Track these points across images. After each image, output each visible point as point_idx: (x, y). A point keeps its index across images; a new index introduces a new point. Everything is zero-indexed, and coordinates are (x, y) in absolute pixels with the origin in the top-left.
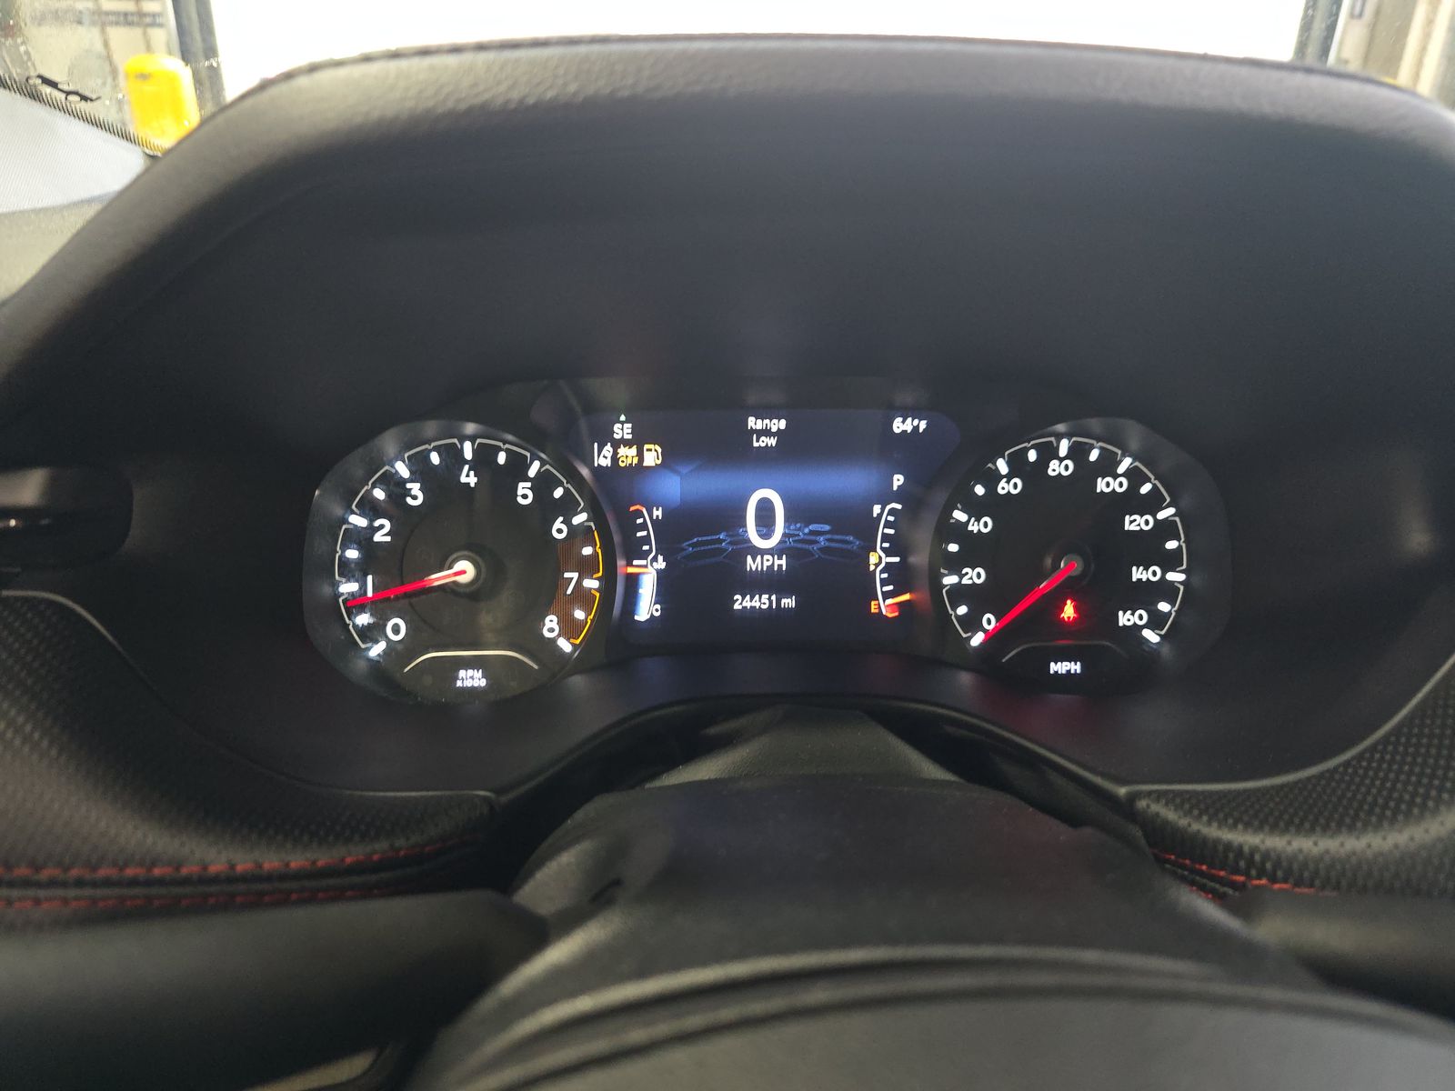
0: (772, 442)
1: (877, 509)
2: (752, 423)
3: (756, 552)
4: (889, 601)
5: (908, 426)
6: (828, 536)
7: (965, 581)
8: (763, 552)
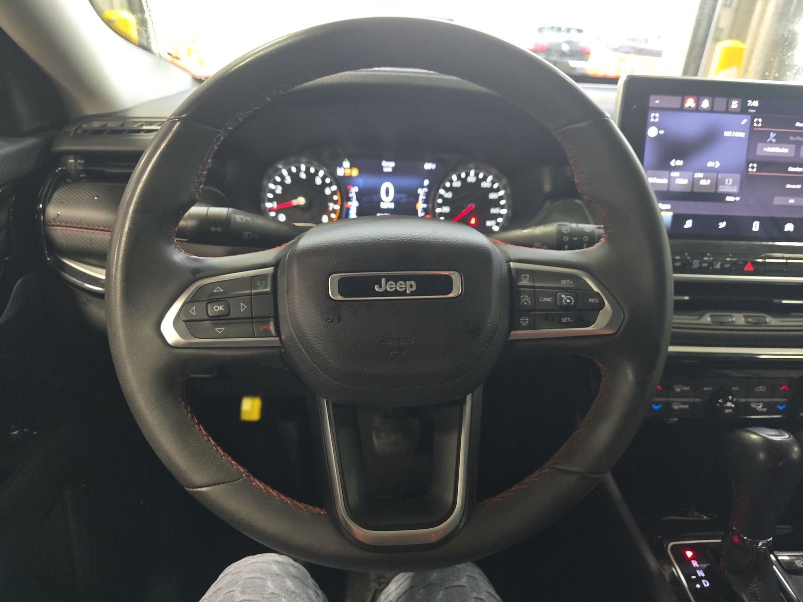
1: (419, 190)
2: (384, 164)
3: (384, 202)
6: (406, 198)
7: (443, 211)
8: (386, 202)
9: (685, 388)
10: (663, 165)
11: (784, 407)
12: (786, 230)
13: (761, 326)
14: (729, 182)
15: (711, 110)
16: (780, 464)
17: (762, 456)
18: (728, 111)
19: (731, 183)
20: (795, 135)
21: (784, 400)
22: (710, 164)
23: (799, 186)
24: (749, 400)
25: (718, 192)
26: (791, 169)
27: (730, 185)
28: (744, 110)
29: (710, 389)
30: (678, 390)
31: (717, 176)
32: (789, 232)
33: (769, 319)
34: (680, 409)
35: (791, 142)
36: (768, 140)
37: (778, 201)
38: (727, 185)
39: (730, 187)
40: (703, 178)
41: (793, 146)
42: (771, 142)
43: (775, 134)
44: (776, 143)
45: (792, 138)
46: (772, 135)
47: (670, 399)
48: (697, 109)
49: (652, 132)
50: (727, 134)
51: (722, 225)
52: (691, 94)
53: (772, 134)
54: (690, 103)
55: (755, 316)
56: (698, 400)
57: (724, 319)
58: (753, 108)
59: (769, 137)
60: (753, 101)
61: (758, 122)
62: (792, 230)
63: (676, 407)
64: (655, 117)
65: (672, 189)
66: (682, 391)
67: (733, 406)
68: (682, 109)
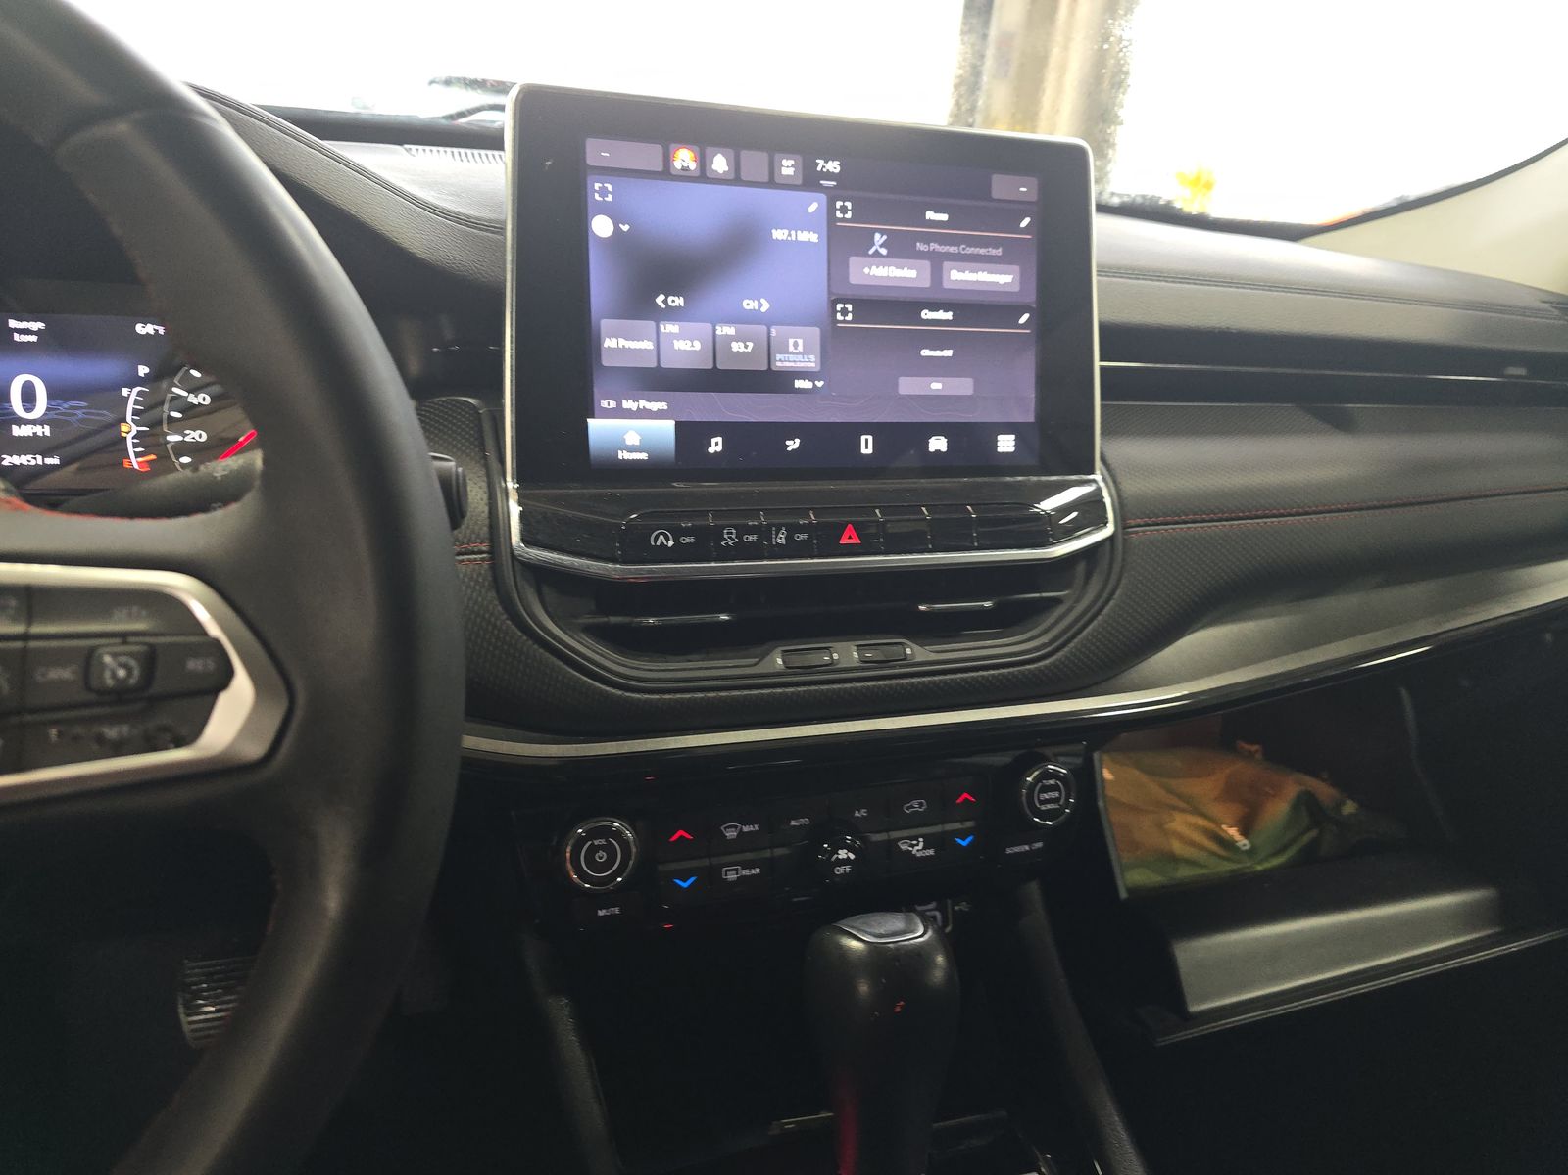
0: (34, 338)
1: (125, 391)
2: (13, 324)
3: (20, 422)
4: (140, 460)
5: (150, 329)
6: (84, 411)
7: (187, 439)
8: (27, 422)
9: (746, 829)
10: (639, 306)
11: (970, 839)
12: (932, 449)
13: (894, 667)
14: (796, 345)
15: (736, 179)
16: (898, 1009)
17: (864, 988)
18: (773, 182)
19: (800, 348)
20: (927, 238)
21: (969, 824)
22: (750, 305)
23: (948, 353)
24: (895, 835)
25: (774, 369)
26: (926, 315)
27: (798, 352)
28: (810, 180)
29: (805, 821)
30: (731, 834)
31: (769, 333)
32: (938, 452)
33: (912, 650)
34: (742, 879)
35: (921, 256)
36: (871, 252)
37: (908, 386)
38: (792, 353)
39: (800, 357)
40: (737, 338)
41: (926, 264)
42: (877, 254)
43: (885, 237)
44: (887, 256)
45: (921, 246)
46: (879, 239)
47: (715, 860)
48: (703, 176)
49: (602, 226)
50: (779, 234)
51: (793, 445)
52: (685, 141)
53: (877, 236)
54: (684, 158)
55: (880, 648)
56: (779, 851)
57: (813, 659)
58: (829, 176)
59: (874, 244)
60: (826, 162)
61: (844, 210)
62: (944, 449)
63: (732, 877)
64: (603, 192)
65: (667, 363)
66: (741, 833)
67: (852, 856)
68: (667, 174)
